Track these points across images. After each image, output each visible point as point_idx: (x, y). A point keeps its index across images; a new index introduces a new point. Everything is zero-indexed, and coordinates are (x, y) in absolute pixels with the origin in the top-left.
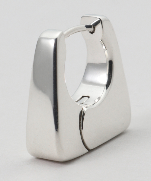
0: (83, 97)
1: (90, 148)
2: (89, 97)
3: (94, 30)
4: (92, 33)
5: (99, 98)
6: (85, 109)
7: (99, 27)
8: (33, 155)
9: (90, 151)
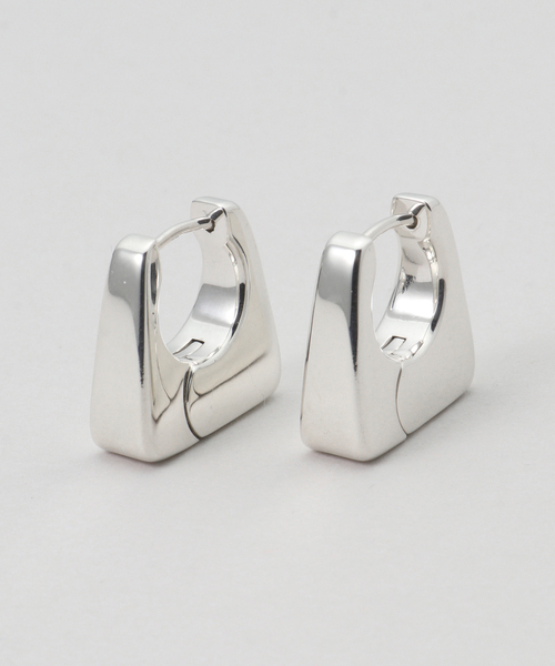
0: (193, 341)
1: (202, 435)
2: (202, 343)
3: (214, 226)
4: (210, 231)
5: (217, 350)
6: (194, 369)
7: (221, 221)
8: (102, 447)
9: (202, 439)
